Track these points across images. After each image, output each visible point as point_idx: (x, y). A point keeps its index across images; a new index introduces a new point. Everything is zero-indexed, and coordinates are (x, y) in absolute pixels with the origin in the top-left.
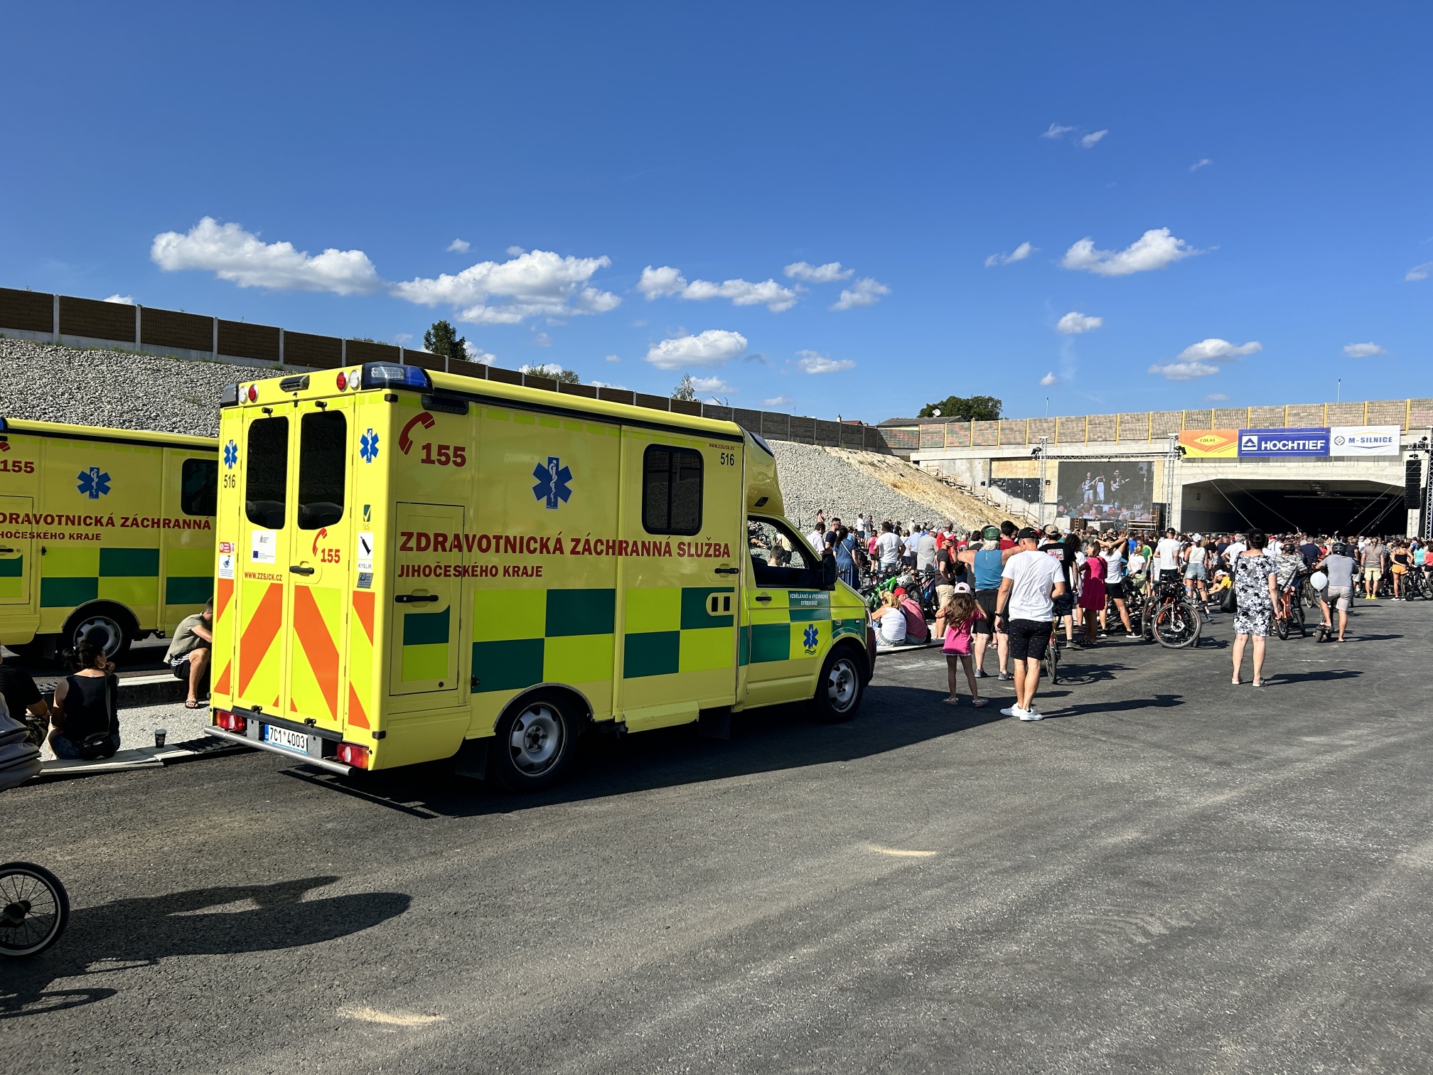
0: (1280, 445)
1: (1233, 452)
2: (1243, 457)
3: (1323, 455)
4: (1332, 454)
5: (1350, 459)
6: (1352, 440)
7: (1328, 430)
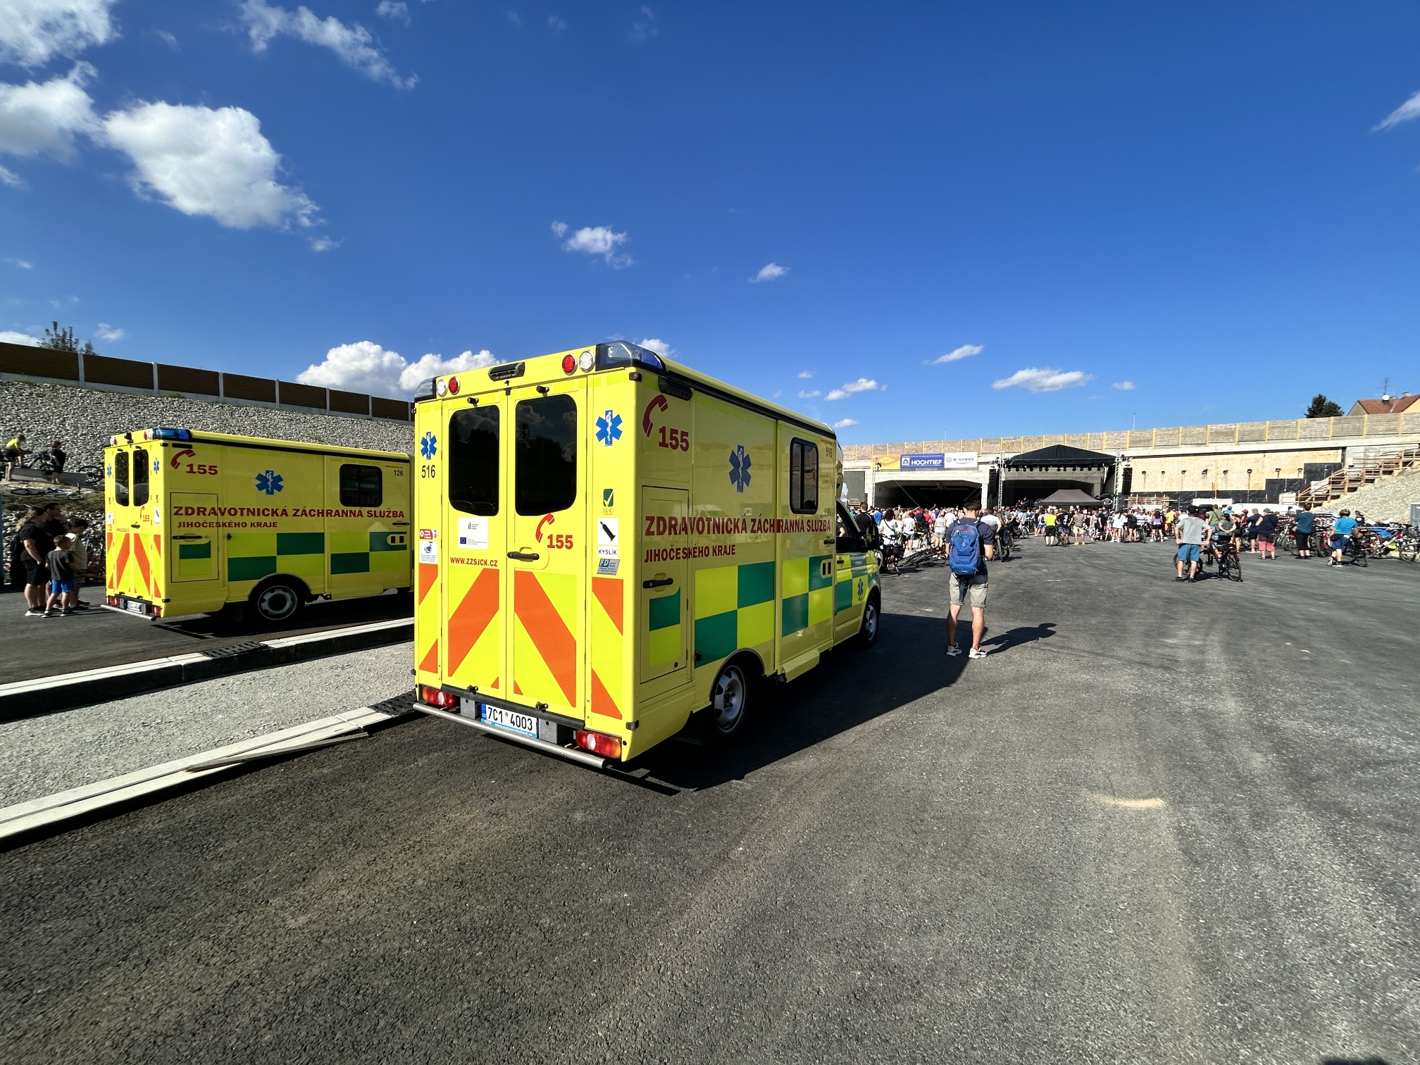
0: (920, 462)
1: (897, 466)
2: (903, 468)
3: (941, 467)
4: (946, 467)
5: (954, 469)
6: (955, 460)
7: (943, 455)
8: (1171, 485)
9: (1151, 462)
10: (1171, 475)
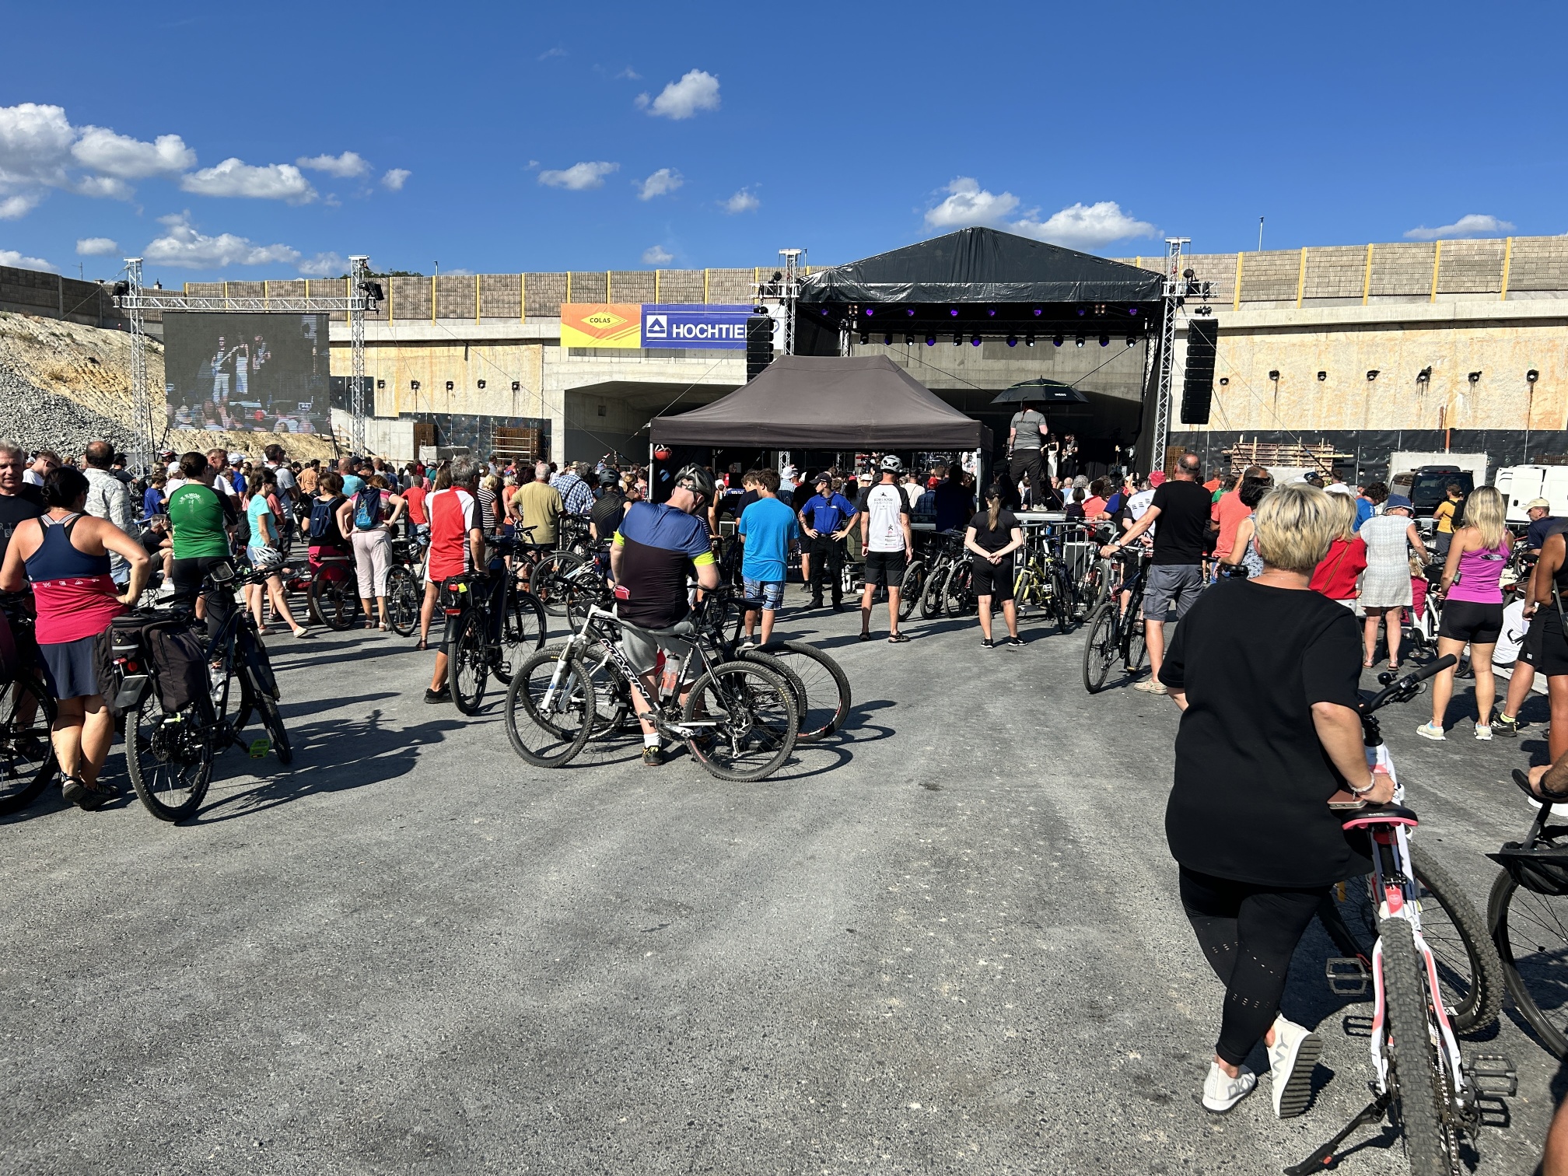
8: (1340, 413)
9: (1294, 345)
10: (1340, 383)
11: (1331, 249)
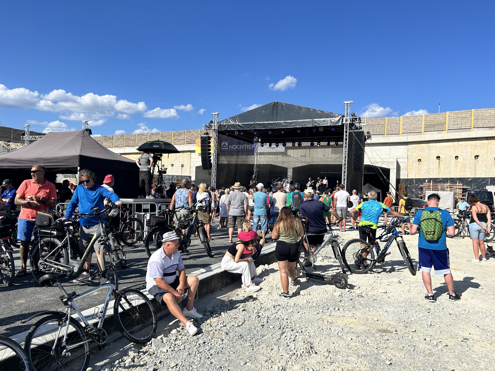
0: (237, 147)
8: (464, 171)
9: (445, 147)
10: (464, 160)
11: (457, 111)
